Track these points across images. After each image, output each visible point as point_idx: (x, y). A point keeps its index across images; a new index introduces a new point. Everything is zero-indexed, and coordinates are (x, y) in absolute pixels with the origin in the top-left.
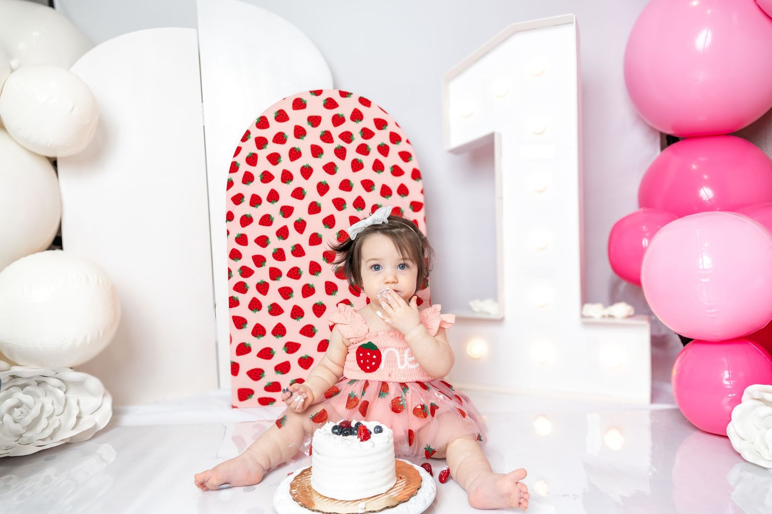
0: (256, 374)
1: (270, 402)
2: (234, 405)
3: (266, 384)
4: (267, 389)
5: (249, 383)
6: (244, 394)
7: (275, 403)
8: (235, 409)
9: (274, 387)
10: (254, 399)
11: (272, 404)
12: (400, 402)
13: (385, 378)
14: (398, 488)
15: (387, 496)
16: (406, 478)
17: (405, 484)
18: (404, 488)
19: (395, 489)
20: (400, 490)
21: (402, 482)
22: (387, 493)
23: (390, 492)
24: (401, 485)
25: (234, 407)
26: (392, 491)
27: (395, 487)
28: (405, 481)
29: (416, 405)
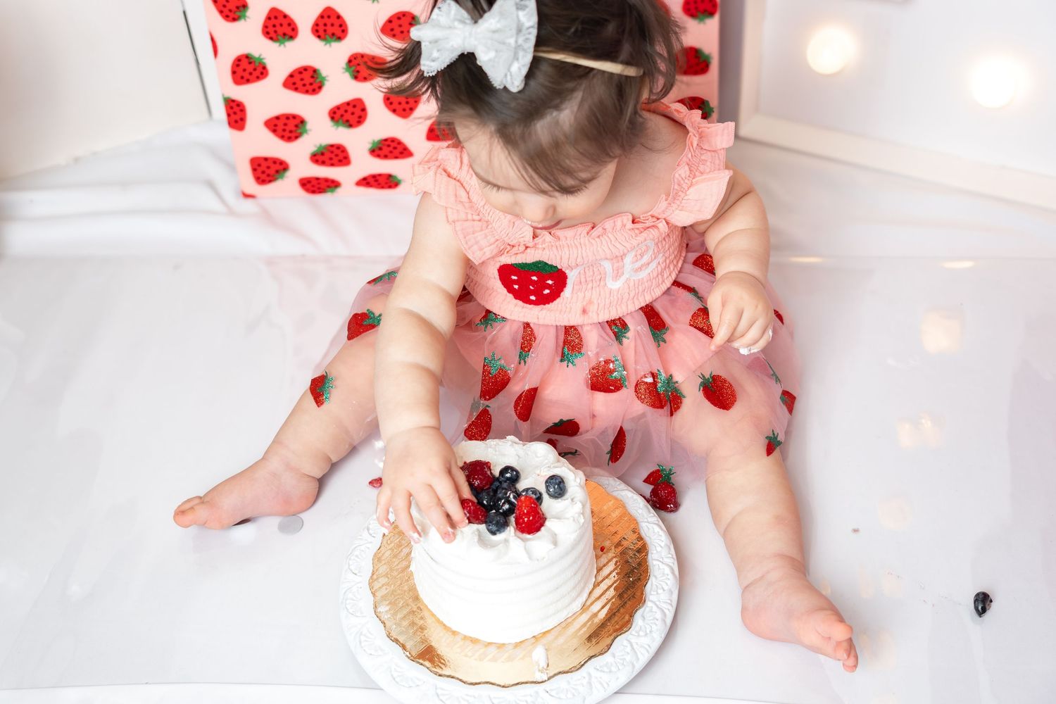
0: (288, 127)
1: (329, 187)
2: (248, 191)
3: (313, 149)
4: (320, 157)
5: (274, 147)
6: (267, 170)
7: (339, 190)
8: (250, 201)
9: (335, 155)
10: (290, 182)
11: (332, 192)
12: (612, 372)
13: (573, 319)
14: (603, 586)
15: (585, 617)
16: (613, 548)
17: (616, 571)
18: (615, 585)
19: (598, 592)
20: (608, 593)
21: (607, 563)
22: (585, 608)
23: (588, 603)
24: (607, 577)
25: (247, 196)
26: (592, 598)
27: (596, 585)
28: (614, 560)
29: (643, 373)
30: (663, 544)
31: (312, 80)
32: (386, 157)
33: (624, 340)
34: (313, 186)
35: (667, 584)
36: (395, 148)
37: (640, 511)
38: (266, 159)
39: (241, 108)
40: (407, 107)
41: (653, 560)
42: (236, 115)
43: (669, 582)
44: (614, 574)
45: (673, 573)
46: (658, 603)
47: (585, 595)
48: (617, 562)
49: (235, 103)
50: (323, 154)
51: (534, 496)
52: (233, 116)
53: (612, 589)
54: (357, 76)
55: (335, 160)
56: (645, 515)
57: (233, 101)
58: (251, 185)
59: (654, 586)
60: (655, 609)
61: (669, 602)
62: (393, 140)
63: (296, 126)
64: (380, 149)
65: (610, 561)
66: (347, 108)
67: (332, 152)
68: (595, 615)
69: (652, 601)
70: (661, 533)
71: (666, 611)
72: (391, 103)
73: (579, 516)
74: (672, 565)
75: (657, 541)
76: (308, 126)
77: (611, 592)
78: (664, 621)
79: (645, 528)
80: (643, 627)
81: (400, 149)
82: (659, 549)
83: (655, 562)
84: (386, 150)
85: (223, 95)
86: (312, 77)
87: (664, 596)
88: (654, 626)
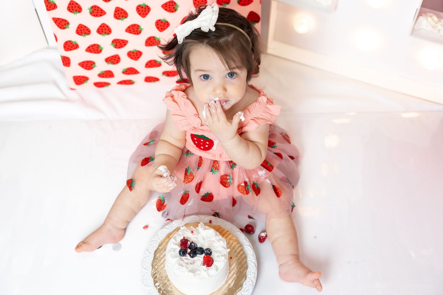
0: (88, 65)
1: (105, 85)
2: (72, 87)
3: (98, 72)
4: (101, 75)
5: (83, 72)
6: (80, 80)
7: (110, 86)
8: (73, 91)
10: (89, 83)
11: (107, 86)
12: (228, 179)
14: (232, 273)
15: (226, 286)
16: (235, 257)
17: (236, 267)
18: (236, 272)
19: (230, 275)
20: (234, 275)
21: (233, 263)
22: (226, 282)
23: (227, 280)
24: (233, 269)
25: (71, 89)
26: (229, 278)
27: (229, 273)
28: (235, 262)
29: (241, 182)
30: (252, 254)
31: (97, 49)
32: (129, 74)
33: (234, 168)
34: (99, 85)
35: (253, 270)
36: (132, 71)
37: (243, 240)
38: (79, 77)
39: (68, 59)
40: (137, 57)
41: (249, 261)
42: (66, 61)
43: (254, 270)
44: (235, 268)
45: (255, 266)
46: (250, 278)
47: (226, 278)
48: (236, 263)
49: (66, 58)
50: (103, 74)
51: (209, 252)
52: (65, 62)
53: (235, 274)
54: (116, 47)
55: (108, 76)
56: (245, 242)
57: (65, 57)
58: (73, 85)
59: (249, 271)
60: (250, 280)
61: (254, 277)
62: (131, 68)
63: (92, 65)
64: (126, 71)
65: (234, 263)
66: (112, 58)
67: (107, 73)
68: (230, 285)
69: (249, 278)
70: (251, 249)
71: (253, 281)
72: (130, 56)
73: (225, 259)
74: (255, 262)
75: (250, 253)
76: (96, 65)
77: (235, 276)
78: (253, 285)
79: (245, 248)
80: (246, 288)
81: (134, 71)
82: (250, 256)
83: (249, 262)
84: (129, 72)
85: (60, 55)
86: (98, 48)
87: (252, 275)
88: (249, 287)
